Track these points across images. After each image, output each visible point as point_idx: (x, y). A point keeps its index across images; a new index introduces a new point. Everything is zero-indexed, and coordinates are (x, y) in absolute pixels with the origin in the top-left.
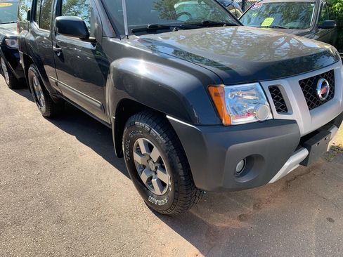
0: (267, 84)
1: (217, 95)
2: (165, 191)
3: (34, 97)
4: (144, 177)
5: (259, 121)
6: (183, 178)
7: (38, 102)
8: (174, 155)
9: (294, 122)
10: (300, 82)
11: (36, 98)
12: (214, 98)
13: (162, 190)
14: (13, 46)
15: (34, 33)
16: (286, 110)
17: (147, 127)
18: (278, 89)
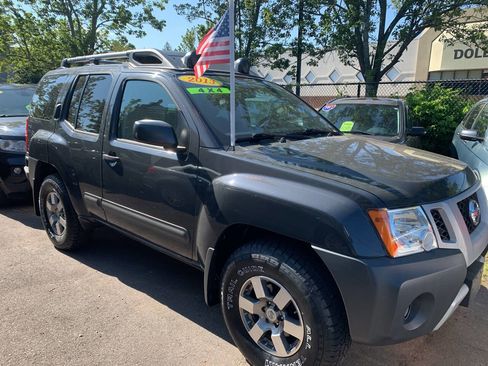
0: (429, 207)
1: (377, 220)
2: (294, 351)
3: (43, 221)
4: (256, 333)
5: (425, 252)
6: (332, 329)
7: (50, 229)
8: (319, 299)
9: (457, 251)
10: (458, 204)
11: (48, 222)
12: (376, 223)
13: (288, 349)
14: (7, 149)
15: (64, 135)
16: (448, 237)
17: (274, 261)
18: (437, 212)
